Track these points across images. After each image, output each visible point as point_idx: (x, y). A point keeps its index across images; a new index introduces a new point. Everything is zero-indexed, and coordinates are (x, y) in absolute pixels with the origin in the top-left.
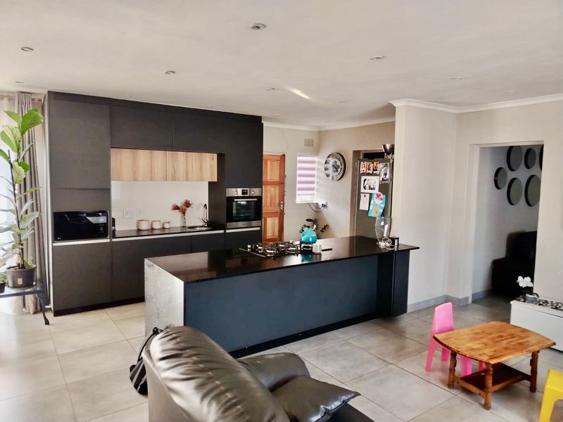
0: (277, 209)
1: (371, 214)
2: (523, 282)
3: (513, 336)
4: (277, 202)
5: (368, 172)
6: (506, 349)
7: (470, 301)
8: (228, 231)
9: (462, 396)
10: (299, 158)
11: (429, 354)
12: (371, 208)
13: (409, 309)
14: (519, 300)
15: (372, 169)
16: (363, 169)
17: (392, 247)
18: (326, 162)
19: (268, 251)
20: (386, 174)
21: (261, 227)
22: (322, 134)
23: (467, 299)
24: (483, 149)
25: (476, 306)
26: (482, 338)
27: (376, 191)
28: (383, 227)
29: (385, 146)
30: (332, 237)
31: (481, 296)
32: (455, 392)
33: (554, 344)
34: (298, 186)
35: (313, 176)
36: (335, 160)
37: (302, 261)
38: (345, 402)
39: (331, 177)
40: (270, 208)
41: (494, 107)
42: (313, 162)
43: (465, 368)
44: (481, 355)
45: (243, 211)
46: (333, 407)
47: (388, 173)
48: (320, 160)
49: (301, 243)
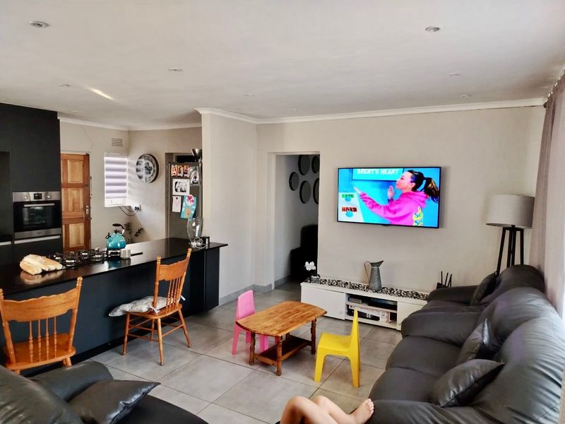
0: (82, 214)
1: (184, 216)
2: (309, 266)
3: (298, 311)
4: (82, 206)
5: (179, 175)
6: (292, 322)
7: (273, 288)
8: (16, 242)
9: (261, 369)
10: (106, 159)
11: (234, 340)
12: (183, 210)
13: (221, 303)
14: (307, 282)
15: (182, 172)
16: (174, 172)
17: (203, 246)
18: (138, 163)
19: (67, 261)
20: (195, 178)
21: (61, 235)
22: (131, 135)
23: (270, 285)
24: (279, 157)
25: (277, 291)
26: (275, 317)
27: (187, 194)
28: (195, 227)
29: (194, 151)
30: (147, 240)
31: (283, 283)
32: (255, 367)
33: (326, 312)
34: (107, 188)
35: (124, 177)
36: (147, 161)
37: (109, 267)
38: (145, 394)
39: (144, 179)
40: (73, 213)
41: (285, 122)
42: (124, 163)
43: (263, 345)
44: (272, 331)
45: (37, 217)
46: (133, 400)
47: (198, 176)
48: (131, 161)
49: (109, 249)
